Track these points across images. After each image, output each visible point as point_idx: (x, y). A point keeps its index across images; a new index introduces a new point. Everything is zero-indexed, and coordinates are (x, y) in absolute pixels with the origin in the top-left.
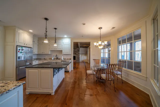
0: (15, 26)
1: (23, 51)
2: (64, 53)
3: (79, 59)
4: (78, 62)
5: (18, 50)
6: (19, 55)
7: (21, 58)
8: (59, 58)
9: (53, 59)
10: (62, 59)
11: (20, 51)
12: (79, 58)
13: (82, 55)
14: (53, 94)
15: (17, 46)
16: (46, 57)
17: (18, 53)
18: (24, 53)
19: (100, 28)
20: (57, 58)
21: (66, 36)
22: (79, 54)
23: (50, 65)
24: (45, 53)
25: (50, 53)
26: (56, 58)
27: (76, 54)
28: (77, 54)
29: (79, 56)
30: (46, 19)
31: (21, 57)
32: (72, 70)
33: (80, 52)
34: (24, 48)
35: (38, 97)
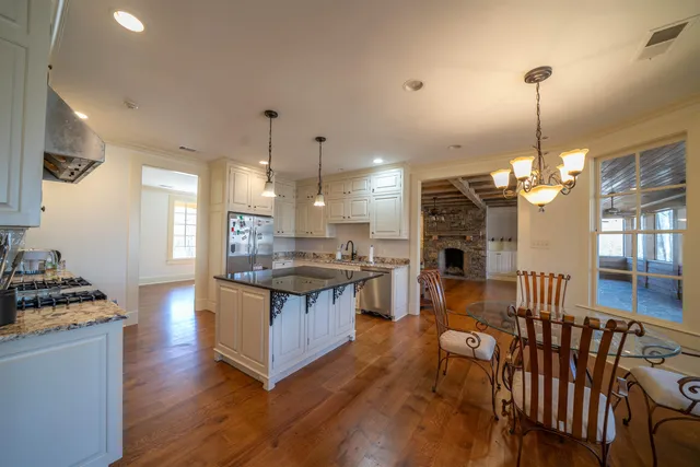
0: (225, 158)
1: (243, 230)
2: (378, 236)
3: (483, 266)
4: (478, 279)
5: (231, 226)
6: (235, 239)
7: (239, 250)
8: (359, 254)
9: (339, 256)
10: (371, 260)
11: (237, 228)
12: (480, 261)
13: (505, 243)
14: (270, 386)
15: (229, 212)
16: (321, 250)
17: (231, 233)
18: (247, 234)
19: (537, 75)
20: (353, 256)
21: (378, 161)
22: (484, 237)
23: (327, 281)
24: (315, 235)
25: (330, 234)
26: (349, 253)
27: (465, 237)
28: (470, 237)
29: (484, 249)
30: (271, 114)
31: (239, 245)
32: (414, 316)
33: (489, 231)
34: (246, 219)
35: (228, 379)
